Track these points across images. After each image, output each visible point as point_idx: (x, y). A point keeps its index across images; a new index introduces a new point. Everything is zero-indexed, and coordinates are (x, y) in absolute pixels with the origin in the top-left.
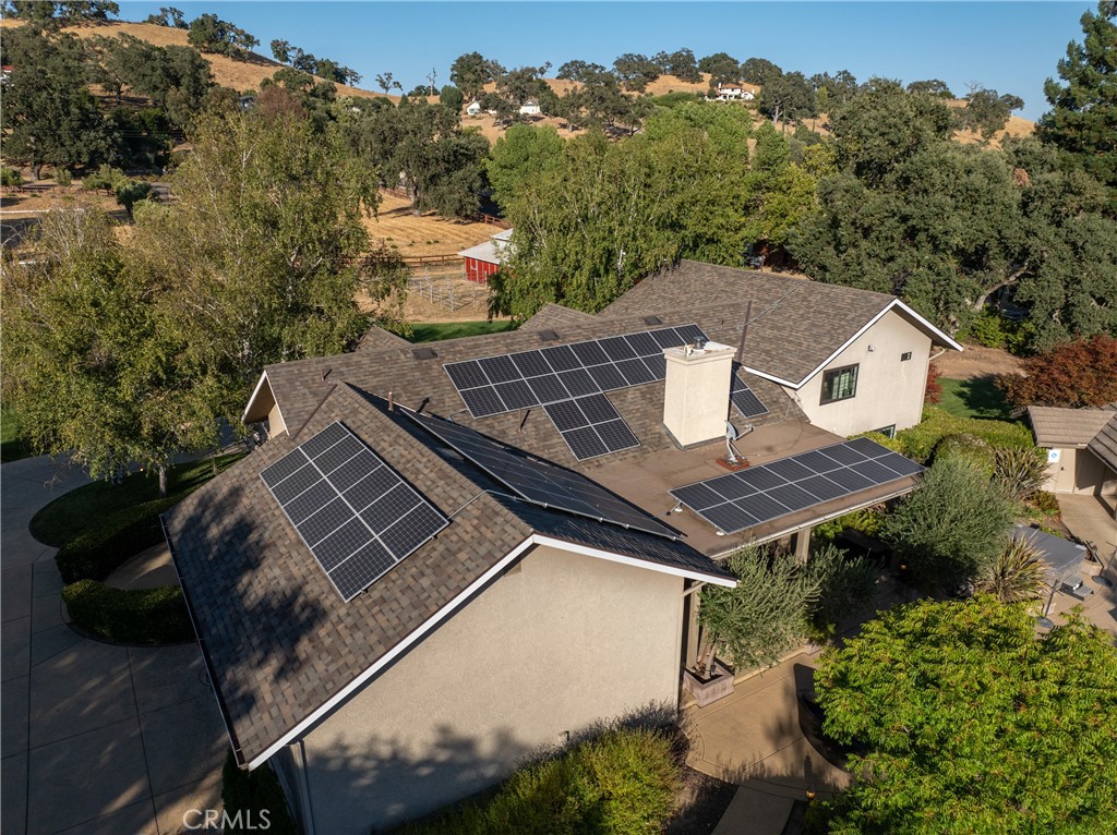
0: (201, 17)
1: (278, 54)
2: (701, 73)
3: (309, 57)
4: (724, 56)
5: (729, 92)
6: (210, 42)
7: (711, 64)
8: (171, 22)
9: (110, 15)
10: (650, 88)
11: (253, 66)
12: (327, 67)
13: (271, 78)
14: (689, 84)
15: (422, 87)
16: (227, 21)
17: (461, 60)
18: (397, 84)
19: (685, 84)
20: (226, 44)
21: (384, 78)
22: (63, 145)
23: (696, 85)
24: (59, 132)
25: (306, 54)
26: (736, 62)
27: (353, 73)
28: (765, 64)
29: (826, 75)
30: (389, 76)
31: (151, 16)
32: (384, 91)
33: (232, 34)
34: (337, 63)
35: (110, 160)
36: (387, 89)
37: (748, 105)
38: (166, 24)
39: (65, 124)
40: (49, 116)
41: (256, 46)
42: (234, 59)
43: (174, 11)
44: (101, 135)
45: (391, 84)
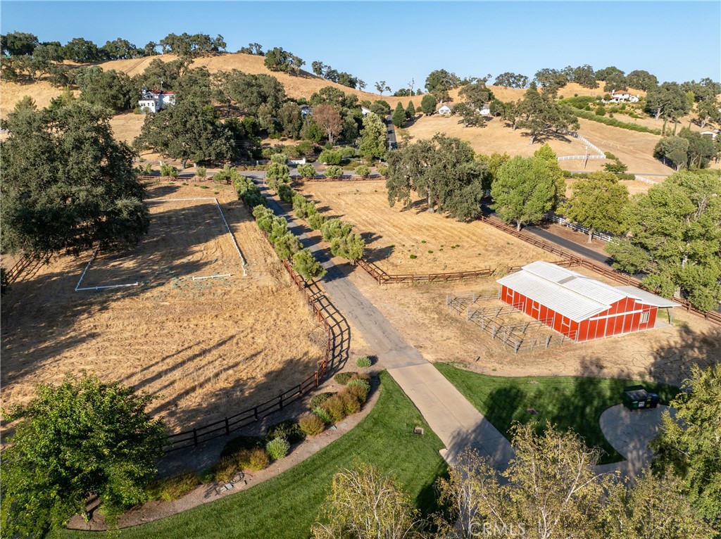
0: (273, 50)
1: (315, 70)
2: (597, 82)
3: (334, 71)
4: (614, 69)
5: (620, 96)
6: (277, 65)
7: (603, 75)
8: (254, 51)
9: (220, 49)
10: (561, 92)
11: (301, 79)
12: (345, 77)
13: (318, 93)
14: (588, 89)
15: (404, 90)
16: (288, 52)
17: (433, 74)
18: (388, 88)
19: (586, 89)
20: (287, 66)
21: (380, 84)
22: (201, 149)
23: (593, 90)
24: (199, 141)
25: (332, 69)
26: (623, 73)
27: (361, 82)
28: (645, 74)
29: (693, 82)
30: (384, 83)
31: (243, 48)
32: (379, 93)
33: (291, 59)
34: (351, 75)
35: (228, 158)
36: (382, 91)
37: (634, 105)
38: (251, 53)
39: (204, 136)
40: (195, 131)
41: (303, 65)
42: (291, 75)
43: (256, 45)
44: (224, 141)
45: (384, 88)
